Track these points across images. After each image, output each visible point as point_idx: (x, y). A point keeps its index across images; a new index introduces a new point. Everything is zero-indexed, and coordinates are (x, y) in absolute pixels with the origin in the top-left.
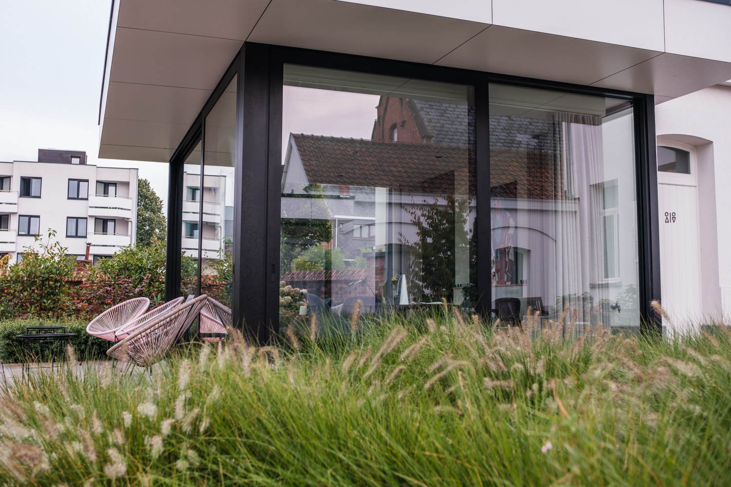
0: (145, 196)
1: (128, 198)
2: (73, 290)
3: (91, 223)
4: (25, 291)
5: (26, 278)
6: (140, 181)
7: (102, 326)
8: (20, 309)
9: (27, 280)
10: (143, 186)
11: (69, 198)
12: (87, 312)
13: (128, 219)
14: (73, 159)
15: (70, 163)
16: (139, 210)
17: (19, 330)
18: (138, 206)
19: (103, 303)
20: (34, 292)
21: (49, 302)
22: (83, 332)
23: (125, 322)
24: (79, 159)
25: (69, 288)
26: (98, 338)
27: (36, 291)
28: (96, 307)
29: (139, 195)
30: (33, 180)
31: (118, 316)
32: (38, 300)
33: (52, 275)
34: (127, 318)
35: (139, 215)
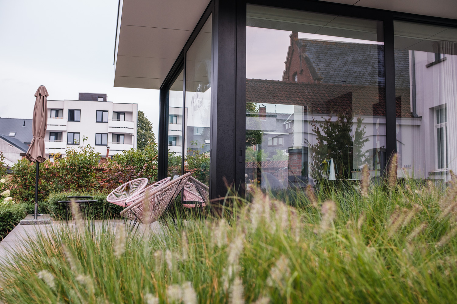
0: (141, 121)
1: (132, 121)
2: (98, 174)
3: (110, 137)
4: (68, 175)
5: (69, 167)
6: (139, 112)
7: (117, 197)
8: (66, 186)
9: (70, 168)
10: (140, 115)
11: (97, 122)
12: (107, 188)
13: (132, 134)
14: (99, 98)
15: (97, 100)
16: (138, 129)
17: (64, 199)
18: (138, 127)
19: (117, 182)
20: (74, 176)
21: (84, 181)
22: (104, 201)
23: (132, 194)
24: (102, 99)
25: (96, 173)
26: (114, 205)
27: (76, 175)
28: (112, 185)
29: (138, 120)
30: (76, 111)
31: (127, 190)
32: (76, 181)
33: (85, 165)
34: (133, 192)
35: (138, 132)
